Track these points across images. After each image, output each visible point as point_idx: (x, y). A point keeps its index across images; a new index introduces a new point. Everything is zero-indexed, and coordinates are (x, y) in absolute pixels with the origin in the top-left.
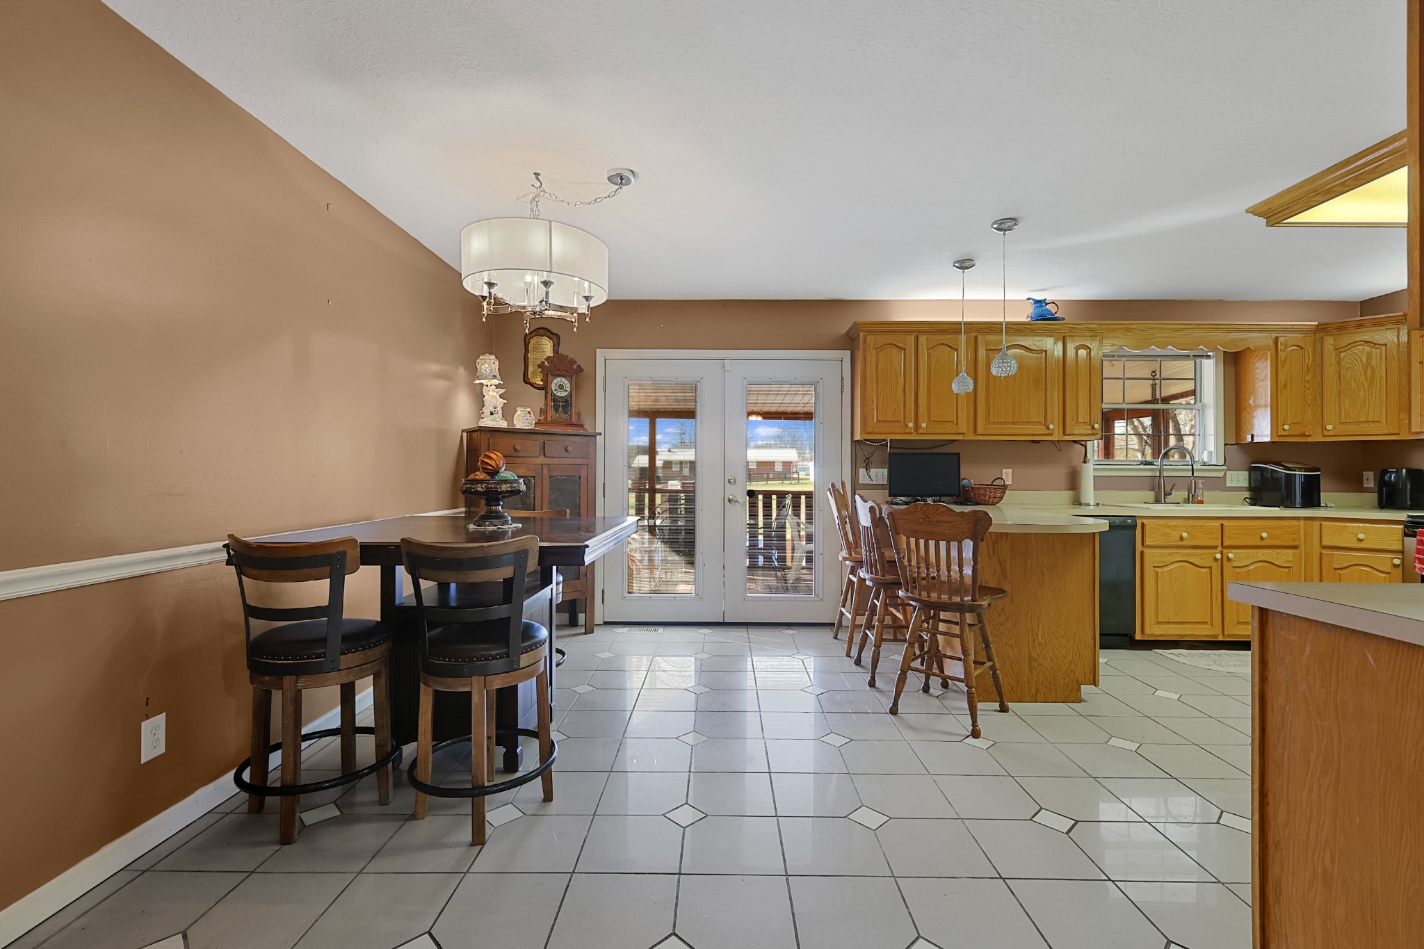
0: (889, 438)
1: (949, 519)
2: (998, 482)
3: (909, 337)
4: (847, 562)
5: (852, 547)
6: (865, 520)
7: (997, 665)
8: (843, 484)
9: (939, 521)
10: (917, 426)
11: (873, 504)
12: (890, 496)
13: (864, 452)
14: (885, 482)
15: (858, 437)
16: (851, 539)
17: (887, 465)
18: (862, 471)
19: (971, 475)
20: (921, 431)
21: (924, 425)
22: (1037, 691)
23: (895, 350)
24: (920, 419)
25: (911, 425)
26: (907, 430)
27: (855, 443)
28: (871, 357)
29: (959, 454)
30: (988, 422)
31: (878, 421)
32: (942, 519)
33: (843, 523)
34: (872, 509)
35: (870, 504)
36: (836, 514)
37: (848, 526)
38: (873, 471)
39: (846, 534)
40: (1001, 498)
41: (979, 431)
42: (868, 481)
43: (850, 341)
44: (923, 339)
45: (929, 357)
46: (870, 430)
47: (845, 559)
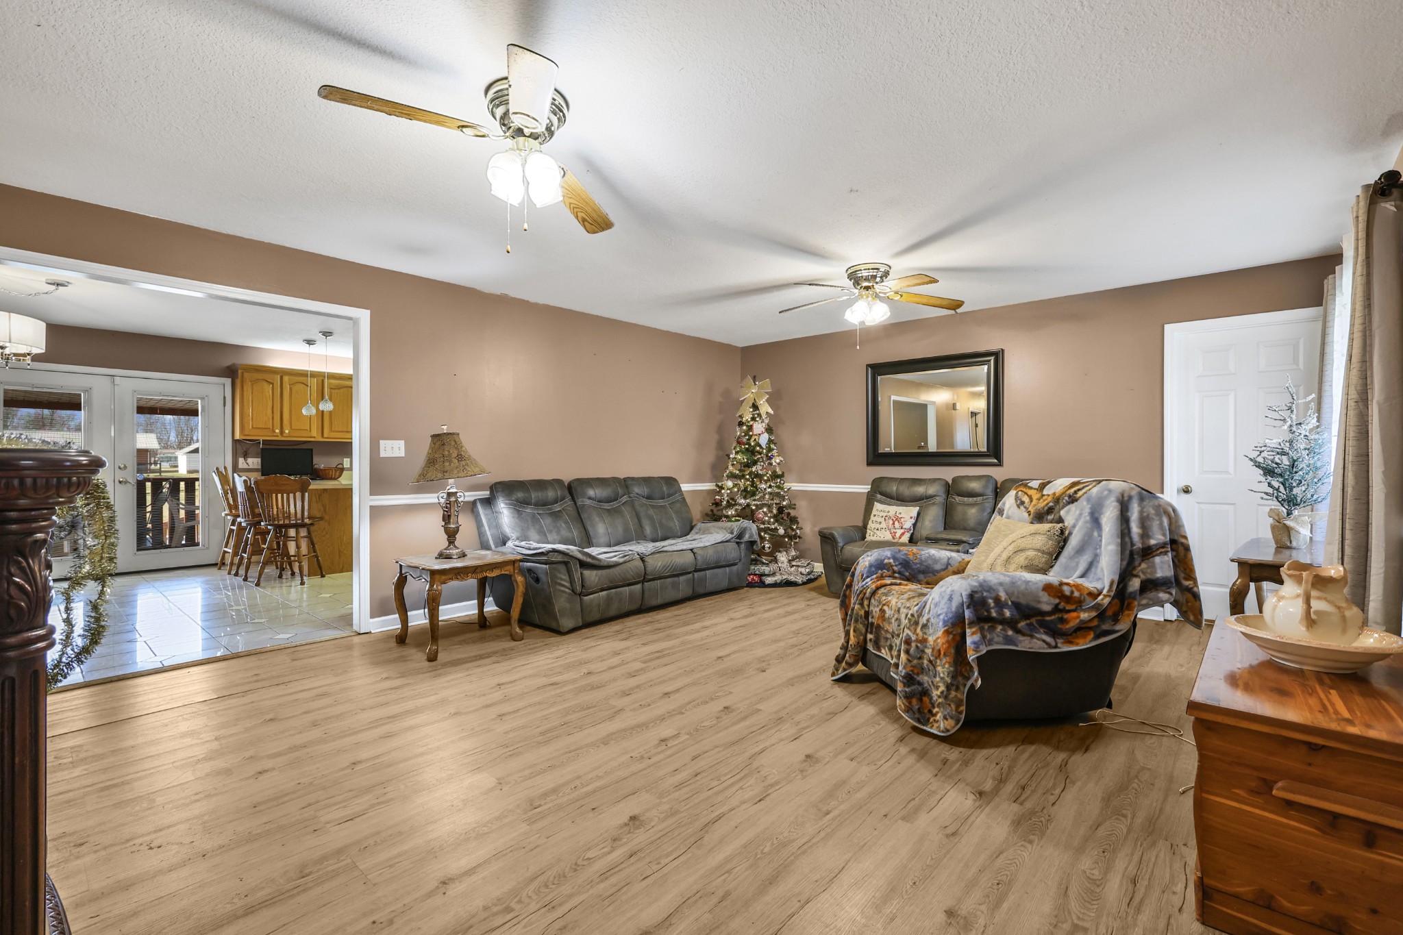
0: (261, 439)
1: (288, 483)
2: (340, 466)
3: (276, 376)
4: (229, 517)
5: (233, 507)
6: (240, 488)
7: (319, 555)
8: (225, 468)
9: (283, 484)
10: (282, 432)
11: (246, 478)
12: (262, 475)
13: (242, 448)
14: (260, 467)
15: (237, 437)
16: (231, 502)
17: (260, 456)
18: (241, 460)
19: (320, 462)
20: (285, 435)
21: (287, 431)
22: (343, 567)
23: (266, 384)
24: (284, 427)
25: (277, 431)
26: (275, 434)
27: (235, 442)
28: (247, 387)
29: (312, 450)
30: (331, 430)
31: (252, 427)
32: (284, 483)
33: (226, 493)
34: (245, 481)
35: (244, 478)
36: (219, 487)
37: (230, 495)
38: (250, 460)
39: (227, 499)
40: (340, 476)
41: (325, 435)
42: (245, 466)
43: (231, 372)
44: (286, 378)
45: (291, 389)
46: (247, 433)
47: (226, 515)
